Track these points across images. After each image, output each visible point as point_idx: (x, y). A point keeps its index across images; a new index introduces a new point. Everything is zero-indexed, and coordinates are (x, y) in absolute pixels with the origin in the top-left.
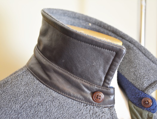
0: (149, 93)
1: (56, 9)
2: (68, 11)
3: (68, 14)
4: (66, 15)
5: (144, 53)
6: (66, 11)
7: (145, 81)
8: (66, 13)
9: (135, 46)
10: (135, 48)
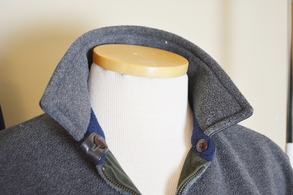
0: (209, 133)
1: (116, 27)
2: (136, 27)
3: (136, 31)
4: (133, 32)
5: (220, 79)
6: (133, 26)
7: (210, 117)
8: (133, 30)
9: (212, 70)
10: (211, 72)
